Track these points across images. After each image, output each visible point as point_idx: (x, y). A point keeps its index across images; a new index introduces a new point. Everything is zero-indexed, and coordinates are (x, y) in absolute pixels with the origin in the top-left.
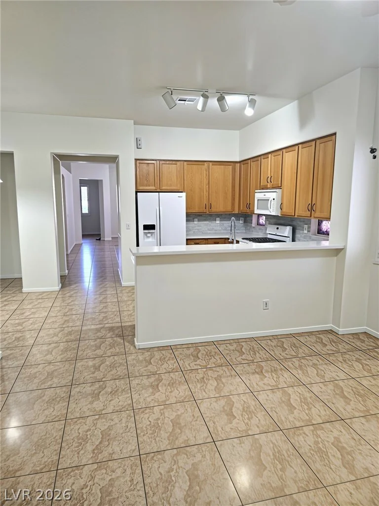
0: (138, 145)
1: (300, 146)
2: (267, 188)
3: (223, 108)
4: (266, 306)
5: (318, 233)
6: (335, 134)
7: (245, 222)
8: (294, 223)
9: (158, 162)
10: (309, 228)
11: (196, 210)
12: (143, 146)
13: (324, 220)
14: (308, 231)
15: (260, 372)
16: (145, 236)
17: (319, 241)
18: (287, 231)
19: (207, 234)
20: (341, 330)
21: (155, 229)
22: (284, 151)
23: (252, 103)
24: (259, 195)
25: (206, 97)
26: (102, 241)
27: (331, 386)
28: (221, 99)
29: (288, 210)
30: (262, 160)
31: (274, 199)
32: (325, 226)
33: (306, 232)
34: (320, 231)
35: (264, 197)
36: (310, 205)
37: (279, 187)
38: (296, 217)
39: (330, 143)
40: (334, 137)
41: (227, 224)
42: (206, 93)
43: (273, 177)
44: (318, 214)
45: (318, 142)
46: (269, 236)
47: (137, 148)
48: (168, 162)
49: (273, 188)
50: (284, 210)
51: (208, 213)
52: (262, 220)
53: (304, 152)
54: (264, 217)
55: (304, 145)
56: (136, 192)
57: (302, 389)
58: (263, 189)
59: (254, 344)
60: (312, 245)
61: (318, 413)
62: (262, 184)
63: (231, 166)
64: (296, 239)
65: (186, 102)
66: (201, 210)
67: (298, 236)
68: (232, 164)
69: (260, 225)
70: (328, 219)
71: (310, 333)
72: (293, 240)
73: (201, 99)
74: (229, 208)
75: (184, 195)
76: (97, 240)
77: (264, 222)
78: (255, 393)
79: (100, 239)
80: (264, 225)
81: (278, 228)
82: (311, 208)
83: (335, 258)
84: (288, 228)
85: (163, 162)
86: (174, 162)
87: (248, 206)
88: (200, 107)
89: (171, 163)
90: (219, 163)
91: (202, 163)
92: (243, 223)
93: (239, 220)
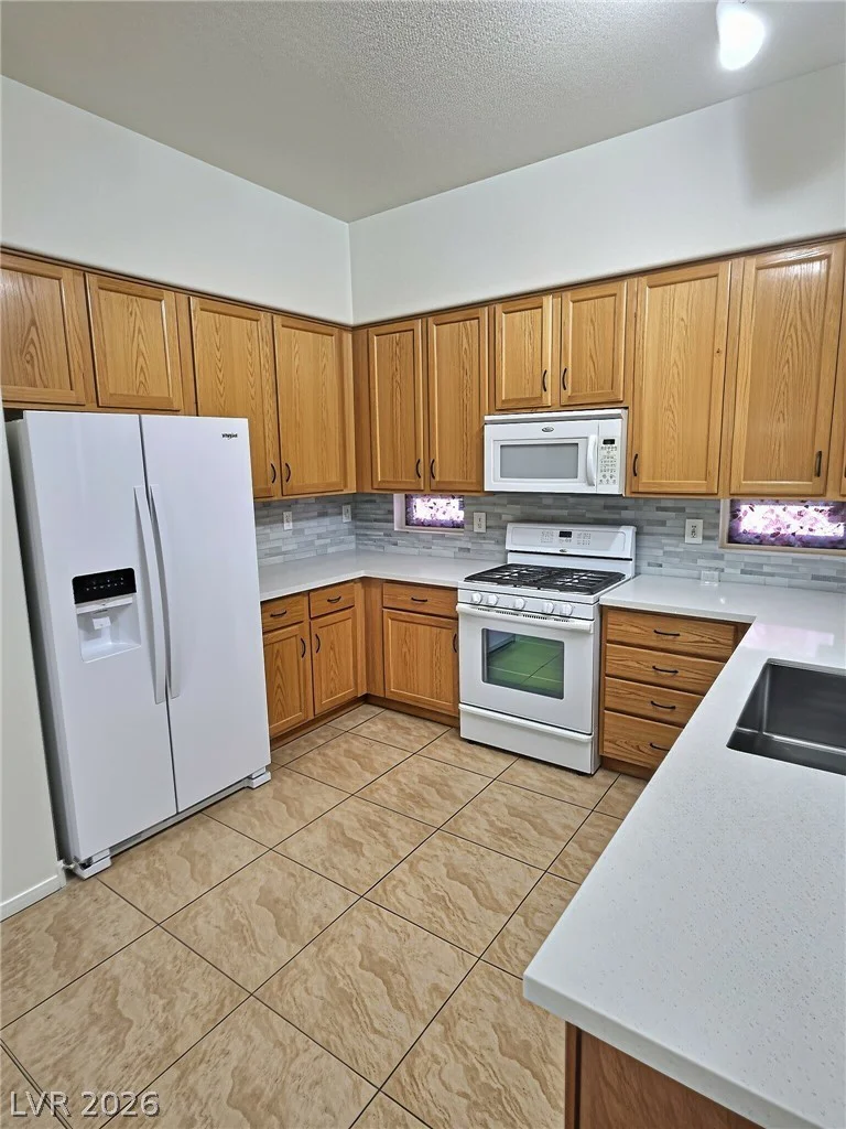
2: (547, 408)
5: (730, 541)
9: (79, 274)
10: (709, 526)
14: (705, 538)
16: (84, 634)
18: (627, 540)
21: (134, 590)
31: (610, 442)
33: (693, 540)
35: (546, 435)
43: (569, 372)
50: (645, 477)
51: (278, 497)
62: (502, 397)
63: (330, 338)
68: (335, 330)
75: (242, 426)
81: (564, 535)
87: (421, 469)
89: (137, 288)
90: (300, 324)
91: (250, 313)
92: (350, 520)
93: (341, 514)
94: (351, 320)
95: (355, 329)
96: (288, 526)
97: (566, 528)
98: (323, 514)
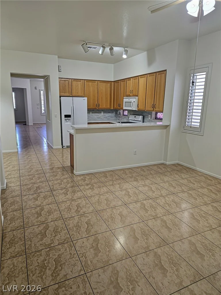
0: (60, 69)
1: (148, 75)
2: (130, 96)
3: (112, 54)
4: (135, 153)
5: (155, 119)
6: (166, 70)
7: (116, 113)
8: (144, 114)
9: (70, 80)
10: (151, 116)
11: (91, 107)
12: (62, 70)
13: (159, 112)
14: (151, 118)
15: (136, 180)
16: (65, 121)
17: (155, 122)
18: (140, 118)
19: (96, 120)
20: (168, 163)
21: (71, 117)
22: (139, 77)
23: (126, 52)
24: (125, 100)
25: (104, 47)
26: (27, 126)
27: (167, 183)
28: (111, 49)
29: (141, 108)
30: (127, 81)
31: (134, 102)
32: (159, 115)
33: (149, 118)
34: (156, 118)
35: (129, 100)
36: (153, 105)
37: (137, 96)
38: (146, 111)
39: (163, 75)
40: (165, 72)
41: (107, 115)
42: (104, 45)
43: (133, 91)
44: (157, 109)
45: (157, 74)
46: (130, 121)
47: (59, 71)
48: (76, 80)
49: (133, 96)
50: (139, 107)
51: (97, 109)
52: (126, 113)
53: (150, 78)
54: (127, 111)
55: (150, 75)
56: (60, 97)
57: (156, 185)
58: (127, 96)
59: (131, 170)
60: (152, 124)
61: (164, 192)
62: (127, 94)
63: (109, 84)
64: (145, 121)
65: (91, 49)
66: (94, 107)
67: (145, 120)
68: (110, 82)
69: (124, 115)
70: (162, 112)
71: (154, 165)
72: (143, 122)
73: (102, 49)
74: (109, 107)
75: (86, 98)
76: (23, 125)
77: (127, 114)
78: (137, 188)
79: (26, 125)
80: (127, 116)
81: (135, 117)
82: (154, 106)
83: (165, 130)
84: (141, 116)
85: (73, 80)
86: (79, 80)
87: (119, 105)
88: (100, 52)
89: (77, 80)
90: (103, 82)
91: (94, 81)
92: (115, 114)
93: (113, 113)
94: (113, 81)
95: (114, 81)
96: (102, 114)
97: (135, 116)
98: (109, 113)
